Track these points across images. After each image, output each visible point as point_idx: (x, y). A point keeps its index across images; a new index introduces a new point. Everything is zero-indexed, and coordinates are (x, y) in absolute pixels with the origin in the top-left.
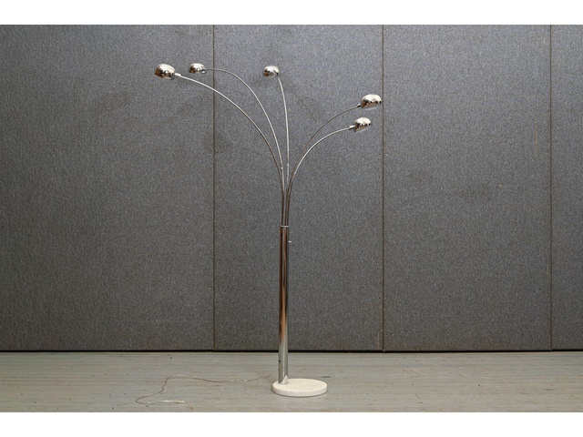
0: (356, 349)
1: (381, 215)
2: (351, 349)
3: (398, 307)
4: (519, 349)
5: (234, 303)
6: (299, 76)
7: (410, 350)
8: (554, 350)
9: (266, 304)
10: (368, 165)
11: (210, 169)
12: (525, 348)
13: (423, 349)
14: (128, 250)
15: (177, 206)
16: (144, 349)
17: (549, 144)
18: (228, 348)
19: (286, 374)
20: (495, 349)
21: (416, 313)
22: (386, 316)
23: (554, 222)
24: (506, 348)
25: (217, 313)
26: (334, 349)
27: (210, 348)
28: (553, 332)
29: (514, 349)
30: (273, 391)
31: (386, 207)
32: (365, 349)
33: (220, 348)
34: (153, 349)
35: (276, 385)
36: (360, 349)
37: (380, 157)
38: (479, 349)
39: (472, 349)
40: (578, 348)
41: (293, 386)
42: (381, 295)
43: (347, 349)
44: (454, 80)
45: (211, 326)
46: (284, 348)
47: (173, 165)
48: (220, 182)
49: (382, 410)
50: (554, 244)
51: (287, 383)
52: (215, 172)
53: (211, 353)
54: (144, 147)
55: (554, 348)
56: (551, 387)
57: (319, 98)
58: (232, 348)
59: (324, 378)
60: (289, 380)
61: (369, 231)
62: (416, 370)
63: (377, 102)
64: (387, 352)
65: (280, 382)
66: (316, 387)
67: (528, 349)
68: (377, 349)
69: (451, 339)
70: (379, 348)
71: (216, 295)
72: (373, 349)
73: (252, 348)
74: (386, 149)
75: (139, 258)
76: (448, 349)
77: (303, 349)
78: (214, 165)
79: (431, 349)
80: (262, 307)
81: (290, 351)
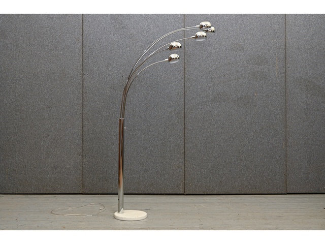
0: (168, 193)
1: (183, 112)
2: (165, 193)
3: (193, 167)
4: (266, 193)
5: (95, 165)
6: (134, 28)
7: (201, 193)
8: (288, 194)
9: (114, 165)
10: (175, 82)
11: (80, 84)
12: (270, 192)
13: (208, 193)
14: (31, 133)
15: (61, 107)
16: (41, 193)
17: (285, 69)
18: (91, 192)
19: (123, 207)
20: (252, 193)
21: (204, 171)
22: (186, 173)
23: (288, 116)
24: (259, 193)
25: (85, 171)
26: (155, 193)
27: (80, 192)
28: (287, 182)
29: (264, 193)
30: (114, 217)
31: (186, 107)
32: (173, 193)
33: (86, 192)
34: (46, 193)
35: (116, 214)
36: (171, 193)
37: (183, 77)
38: (243, 193)
39: (238, 193)
40: (303, 192)
41: (126, 215)
42: (183, 160)
43: (163, 193)
44: (227, 30)
45: (81, 179)
46: (121, 192)
47: (58, 82)
48: (86, 92)
49: (178, 229)
50: (288, 129)
51: (123, 213)
52: (83, 86)
53: (81, 195)
54: (41, 71)
55: (288, 192)
56: (282, 216)
57: (146, 41)
58: (94, 192)
59: (146, 210)
60: (124, 211)
61: (176, 122)
62: (202, 205)
63: (178, 47)
64: (187, 195)
65: (119, 212)
66: (140, 215)
67: (272, 193)
68: (181, 193)
69: (225, 187)
70: (182, 192)
71: (84, 160)
72: (179, 193)
73: (106, 192)
74: (186, 72)
75: (38, 138)
76: (223, 193)
77: (136, 193)
78: (83, 82)
79: (214, 193)
80: (112, 167)
81: (124, 194)
